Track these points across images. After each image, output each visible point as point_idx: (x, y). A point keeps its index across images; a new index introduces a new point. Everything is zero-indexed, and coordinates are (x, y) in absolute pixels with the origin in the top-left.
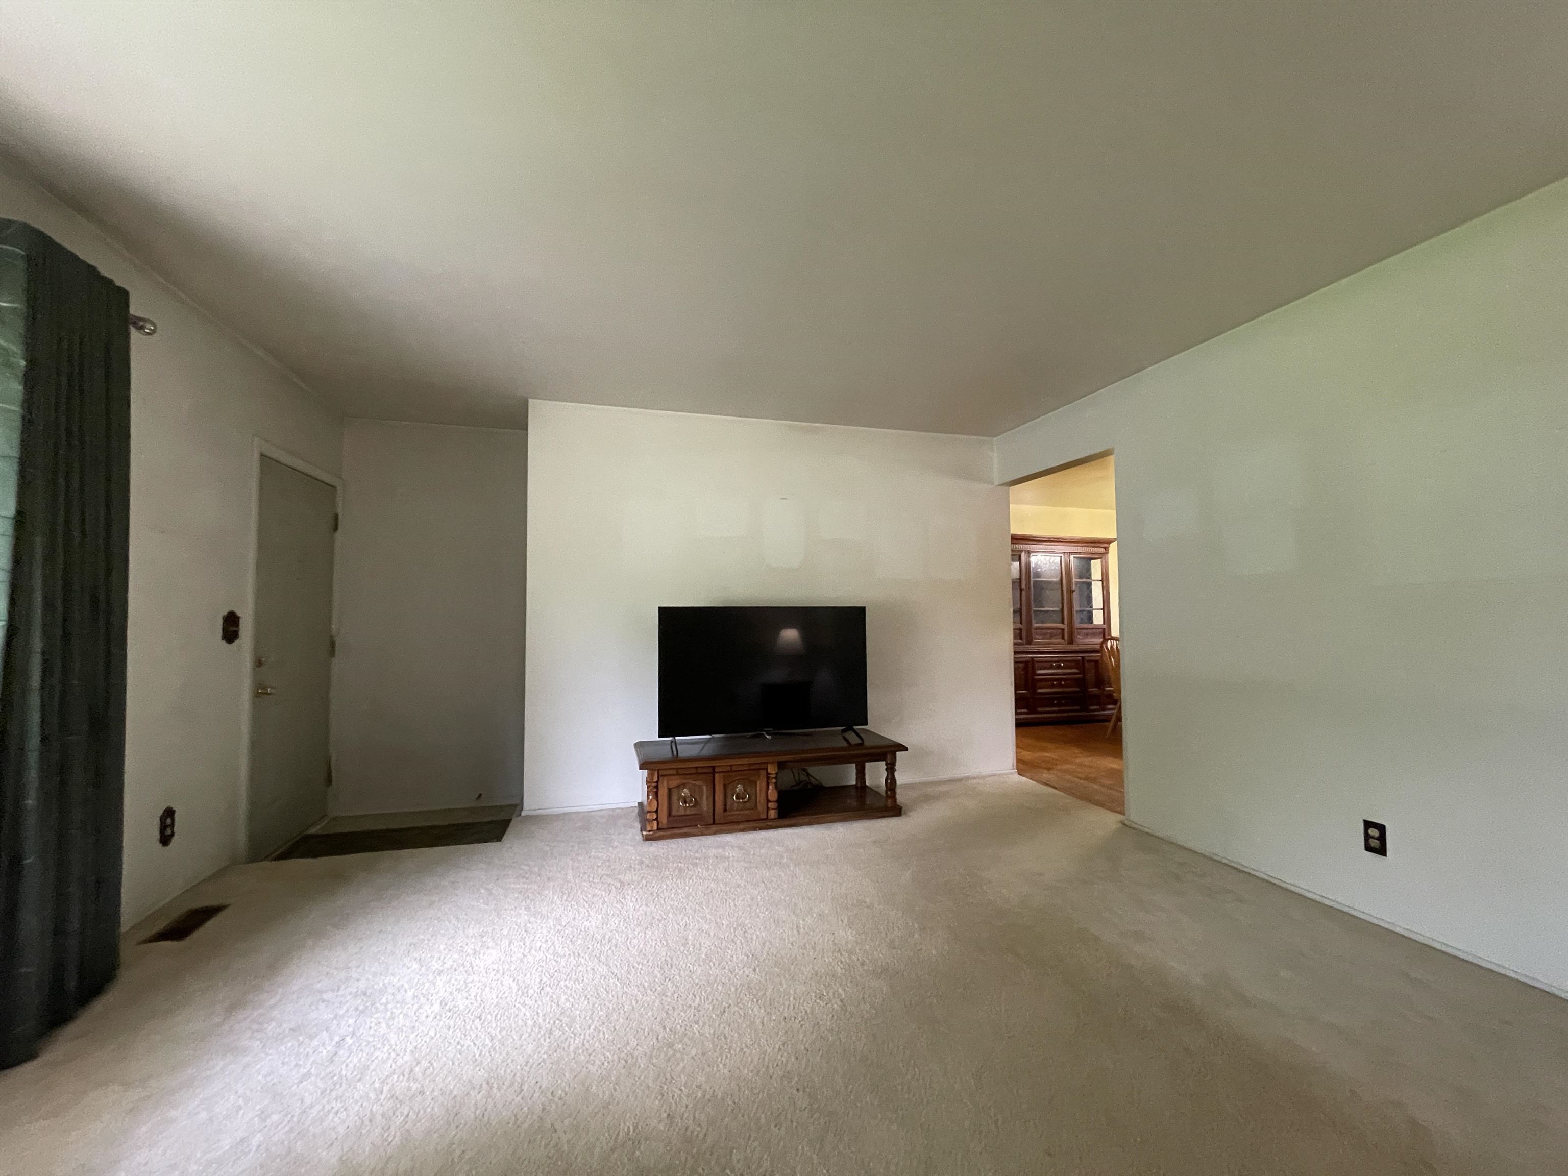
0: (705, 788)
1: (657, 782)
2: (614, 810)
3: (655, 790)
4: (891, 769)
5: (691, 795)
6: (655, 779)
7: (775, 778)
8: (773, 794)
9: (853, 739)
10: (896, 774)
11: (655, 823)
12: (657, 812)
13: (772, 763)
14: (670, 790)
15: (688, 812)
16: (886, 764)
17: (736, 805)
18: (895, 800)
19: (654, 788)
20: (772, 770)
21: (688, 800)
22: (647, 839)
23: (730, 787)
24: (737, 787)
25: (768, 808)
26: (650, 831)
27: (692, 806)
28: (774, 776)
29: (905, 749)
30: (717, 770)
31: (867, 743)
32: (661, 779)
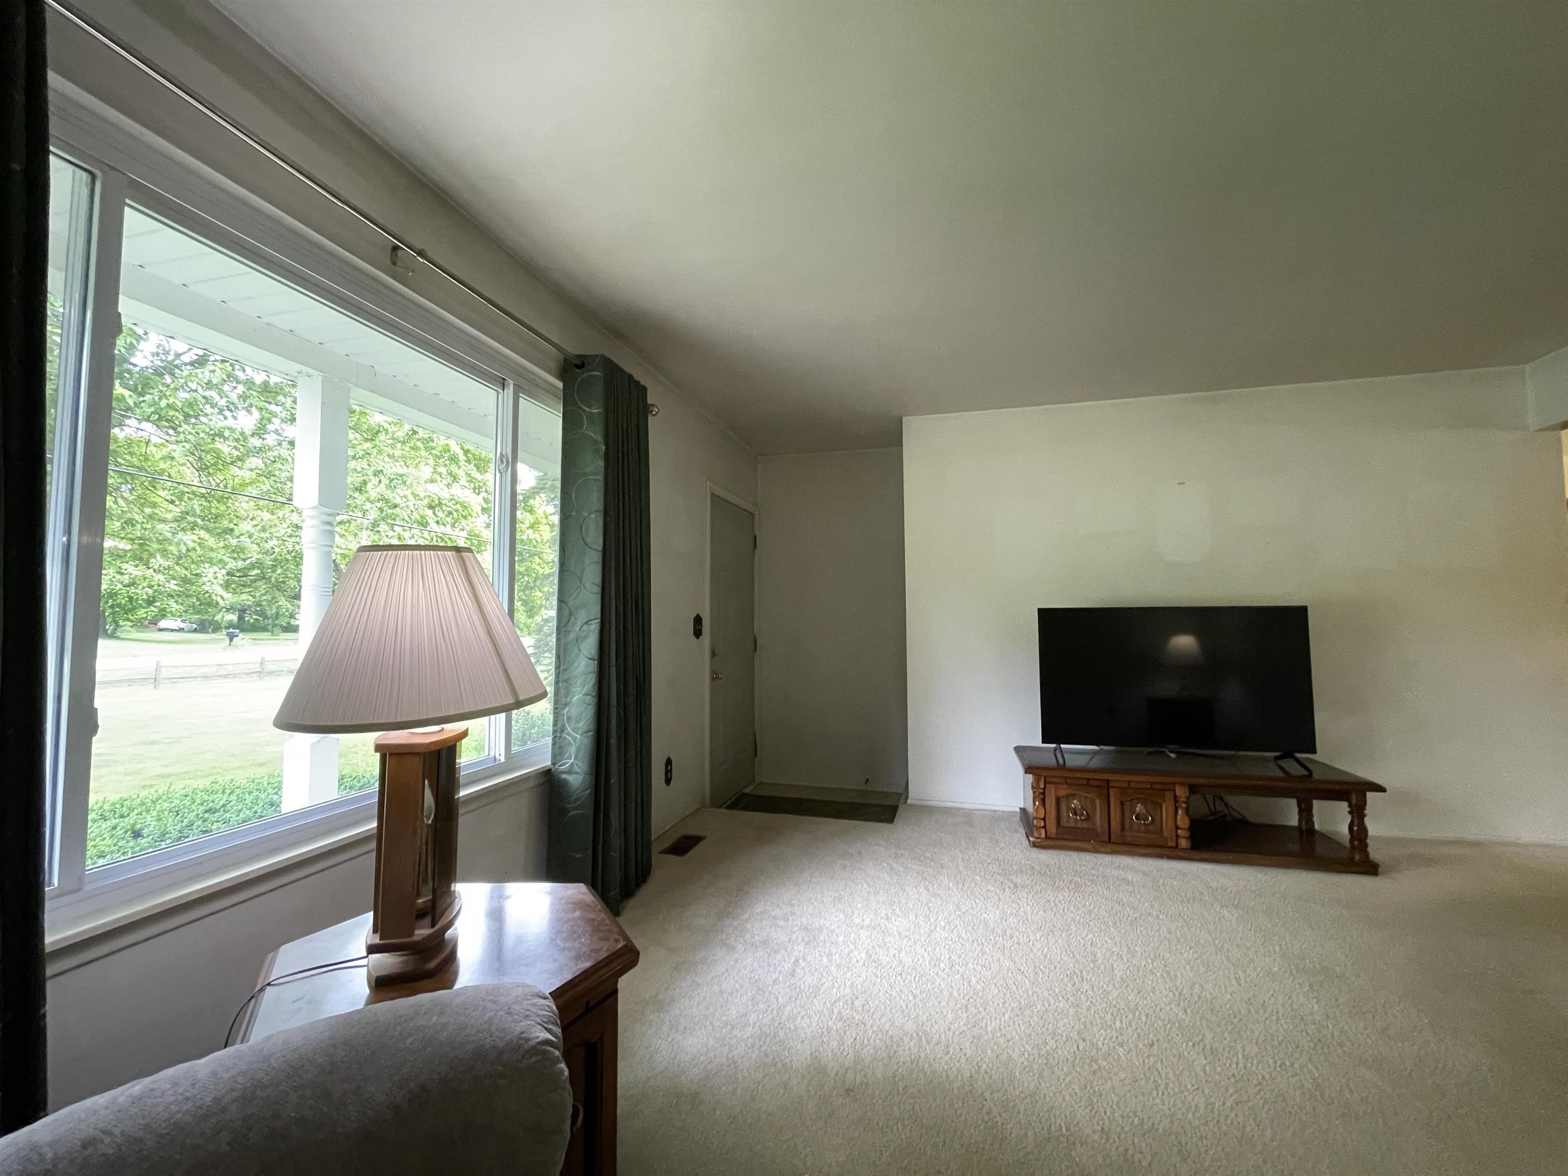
0: (1098, 802)
1: (1044, 789)
2: (995, 811)
3: (1042, 796)
4: (1358, 812)
5: (1082, 807)
6: (1042, 786)
7: (1185, 802)
8: (1183, 820)
9: (1295, 769)
10: (1367, 821)
11: (1043, 831)
12: (1044, 819)
13: (1182, 784)
14: (1058, 800)
15: (1079, 825)
16: (1350, 806)
17: (1136, 826)
18: (1367, 855)
19: (1040, 796)
20: (1181, 792)
21: (1078, 812)
22: (1034, 845)
23: (1127, 804)
24: (1136, 807)
25: (1177, 836)
26: (1037, 838)
27: (1084, 820)
28: (1183, 799)
29: (1382, 789)
30: (1111, 784)
31: (1316, 776)
32: (1048, 786)
